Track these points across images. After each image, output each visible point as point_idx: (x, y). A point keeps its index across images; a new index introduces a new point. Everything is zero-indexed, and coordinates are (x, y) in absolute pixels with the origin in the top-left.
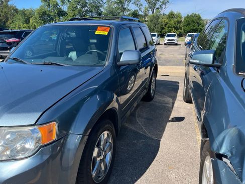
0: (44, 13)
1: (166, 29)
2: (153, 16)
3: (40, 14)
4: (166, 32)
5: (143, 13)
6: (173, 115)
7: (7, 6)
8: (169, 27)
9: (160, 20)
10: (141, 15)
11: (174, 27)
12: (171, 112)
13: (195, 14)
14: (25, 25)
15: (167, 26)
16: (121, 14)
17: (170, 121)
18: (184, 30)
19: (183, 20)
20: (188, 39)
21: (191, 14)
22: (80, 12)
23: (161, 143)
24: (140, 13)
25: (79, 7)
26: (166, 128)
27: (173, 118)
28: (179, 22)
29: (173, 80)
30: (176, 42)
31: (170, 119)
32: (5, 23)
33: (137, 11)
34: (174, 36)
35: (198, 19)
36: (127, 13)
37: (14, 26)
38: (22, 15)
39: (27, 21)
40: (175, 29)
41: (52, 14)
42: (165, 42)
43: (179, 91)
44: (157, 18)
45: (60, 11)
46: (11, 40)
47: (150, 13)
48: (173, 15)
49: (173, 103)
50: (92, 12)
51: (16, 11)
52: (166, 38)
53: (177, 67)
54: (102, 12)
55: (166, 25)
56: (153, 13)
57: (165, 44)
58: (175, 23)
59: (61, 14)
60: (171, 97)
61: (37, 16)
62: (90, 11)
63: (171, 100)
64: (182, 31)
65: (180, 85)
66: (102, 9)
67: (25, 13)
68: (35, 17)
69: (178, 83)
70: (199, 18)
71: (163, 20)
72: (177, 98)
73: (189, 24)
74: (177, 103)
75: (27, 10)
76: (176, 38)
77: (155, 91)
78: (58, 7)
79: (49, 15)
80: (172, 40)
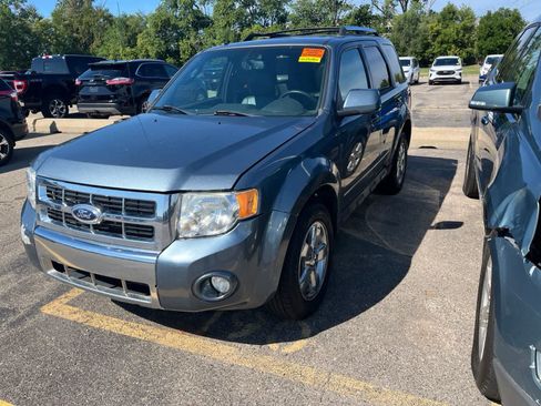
0: (166, 24)
1: (436, 47)
2: (405, 19)
3: (156, 26)
4: (434, 55)
5: (380, 13)
6: (440, 217)
7: (90, 10)
8: (442, 43)
9: (421, 26)
10: (376, 17)
11: (455, 42)
12: (436, 213)
13: (508, 11)
15: (439, 39)
16: (330, 17)
17: (432, 228)
18: (480, 48)
19: (477, 23)
20: (485, 68)
21: (497, 10)
22: (240, 16)
23: (413, 260)
24: (375, 12)
25: (237, 5)
26: (425, 238)
27: (439, 224)
28: (468, 29)
29: (444, 157)
30: (458, 77)
31: (433, 224)
32: (87, 46)
33: (367, 7)
34: (454, 62)
35: (514, 21)
36: (343, 14)
37: (105, 52)
38: (120, 30)
40: (457, 46)
41: (182, 24)
42: (432, 78)
44: (415, 21)
45: (198, 18)
46: (117, 80)
47: (399, 10)
48: (454, 13)
49: (442, 199)
50: (265, 16)
51: (109, 19)
52: (433, 68)
53: (455, 129)
54: (287, 14)
55: (435, 37)
56: (404, 11)
57: (431, 83)
58: (458, 32)
59: (201, 22)
60: (438, 187)
61: (152, 30)
62: (260, 14)
63: (437, 193)
64: (475, 51)
65: (459, 165)
66: (287, 9)
67: (128, 23)
68: (147, 33)
69: (456, 162)
70: (517, 18)
71: (429, 26)
72: (451, 190)
73: (491, 35)
74: (448, 199)
75: (131, 17)
76: (460, 67)
77: (404, 174)
78: (194, 8)
79: (175, 27)
80: (449, 73)
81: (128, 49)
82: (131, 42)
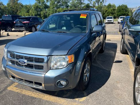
0: (37, 7)
1: (106, 14)
2: (98, 7)
3: (35, 8)
4: (106, 16)
6: (116, 60)
7: (17, 3)
8: (108, 13)
9: (102, 9)
10: (91, 6)
11: (111, 13)
12: (114, 58)
13: (124, 5)
15: (107, 12)
16: (79, 6)
17: (114, 62)
18: (117, 15)
19: (116, 8)
20: (120, 20)
21: (121, 5)
22: (56, 6)
23: (111, 72)
25: (56, 3)
26: (113, 65)
27: (116, 61)
28: (114, 10)
29: (114, 43)
30: (113, 22)
31: (114, 61)
32: (16, 13)
33: (89, 4)
34: (111, 18)
36: (83, 6)
37: (21, 14)
38: (25, 8)
40: (111, 14)
41: (41, 7)
42: (106, 22)
43: (118, 48)
44: (101, 7)
45: (45, 6)
46: (25, 22)
47: (97, 5)
48: (111, 6)
49: (115, 54)
50: (63, 5)
51: (22, 6)
52: (106, 19)
53: (115, 35)
54: (68, 5)
55: (106, 12)
58: (112, 11)
59: (46, 7)
60: (113, 51)
61: (34, 9)
63: (113, 53)
64: (116, 15)
65: (118, 45)
66: (69, 4)
67: (27, 7)
68: (32, 9)
69: (117, 44)
70: (126, 7)
71: (104, 9)
72: (117, 52)
73: (120, 11)
74: (117, 54)
75: (28, 5)
76: (113, 19)
78: (45, 3)
79: (40, 8)
80: (110, 21)
81: (27, 14)
82: (28, 12)
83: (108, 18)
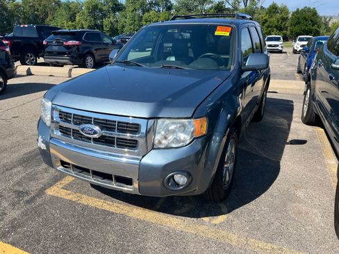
0: (95, 7)
1: (264, 30)
2: (246, 10)
3: (88, 8)
5: (230, 7)
8: (268, 27)
9: (256, 16)
10: (228, 9)
11: (276, 27)
13: (309, 9)
14: (70, 23)
15: (266, 25)
16: (199, 8)
18: (292, 31)
19: (290, 16)
20: (298, 45)
21: (302, 8)
22: (142, 5)
23: (281, 164)
24: (227, 6)
27: (291, 141)
28: (284, 19)
29: (284, 99)
30: (280, 49)
31: (287, 141)
32: (43, 20)
33: (223, 2)
34: (278, 39)
35: (313, 16)
36: (207, 7)
38: (65, 10)
39: (72, 18)
40: (277, 29)
41: (105, 8)
43: (294, 111)
44: (252, 12)
45: (115, 4)
47: (242, 6)
48: (276, 8)
49: (289, 125)
50: (158, 5)
51: (58, 3)
54: (172, 5)
55: (264, 23)
56: (246, 6)
58: (278, 22)
59: (118, 8)
60: (285, 118)
61: (86, 11)
62: (155, 4)
64: (288, 33)
65: (294, 104)
66: (173, 1)
67: (70, 6)
68: (83, 13)
69: (292, 102)
70: (315, 14)
71: (260, 16)
72: (293, 119)
73: (298, 23)
74: (293, 125)
75: (72, 2)
76: (282, 43)
79: (101, 10)
80: (275, 46)
83: (270, 39)
